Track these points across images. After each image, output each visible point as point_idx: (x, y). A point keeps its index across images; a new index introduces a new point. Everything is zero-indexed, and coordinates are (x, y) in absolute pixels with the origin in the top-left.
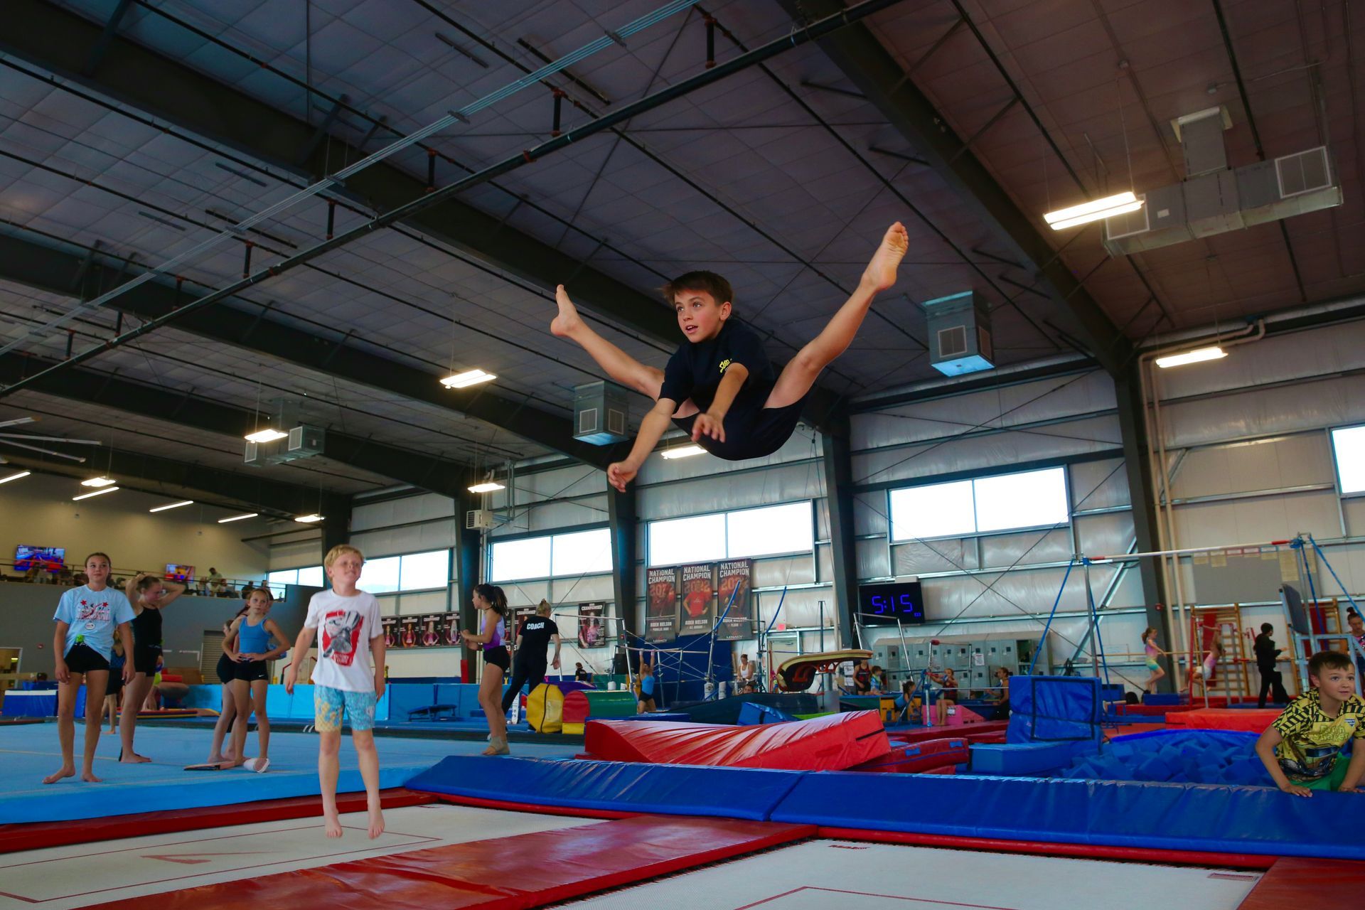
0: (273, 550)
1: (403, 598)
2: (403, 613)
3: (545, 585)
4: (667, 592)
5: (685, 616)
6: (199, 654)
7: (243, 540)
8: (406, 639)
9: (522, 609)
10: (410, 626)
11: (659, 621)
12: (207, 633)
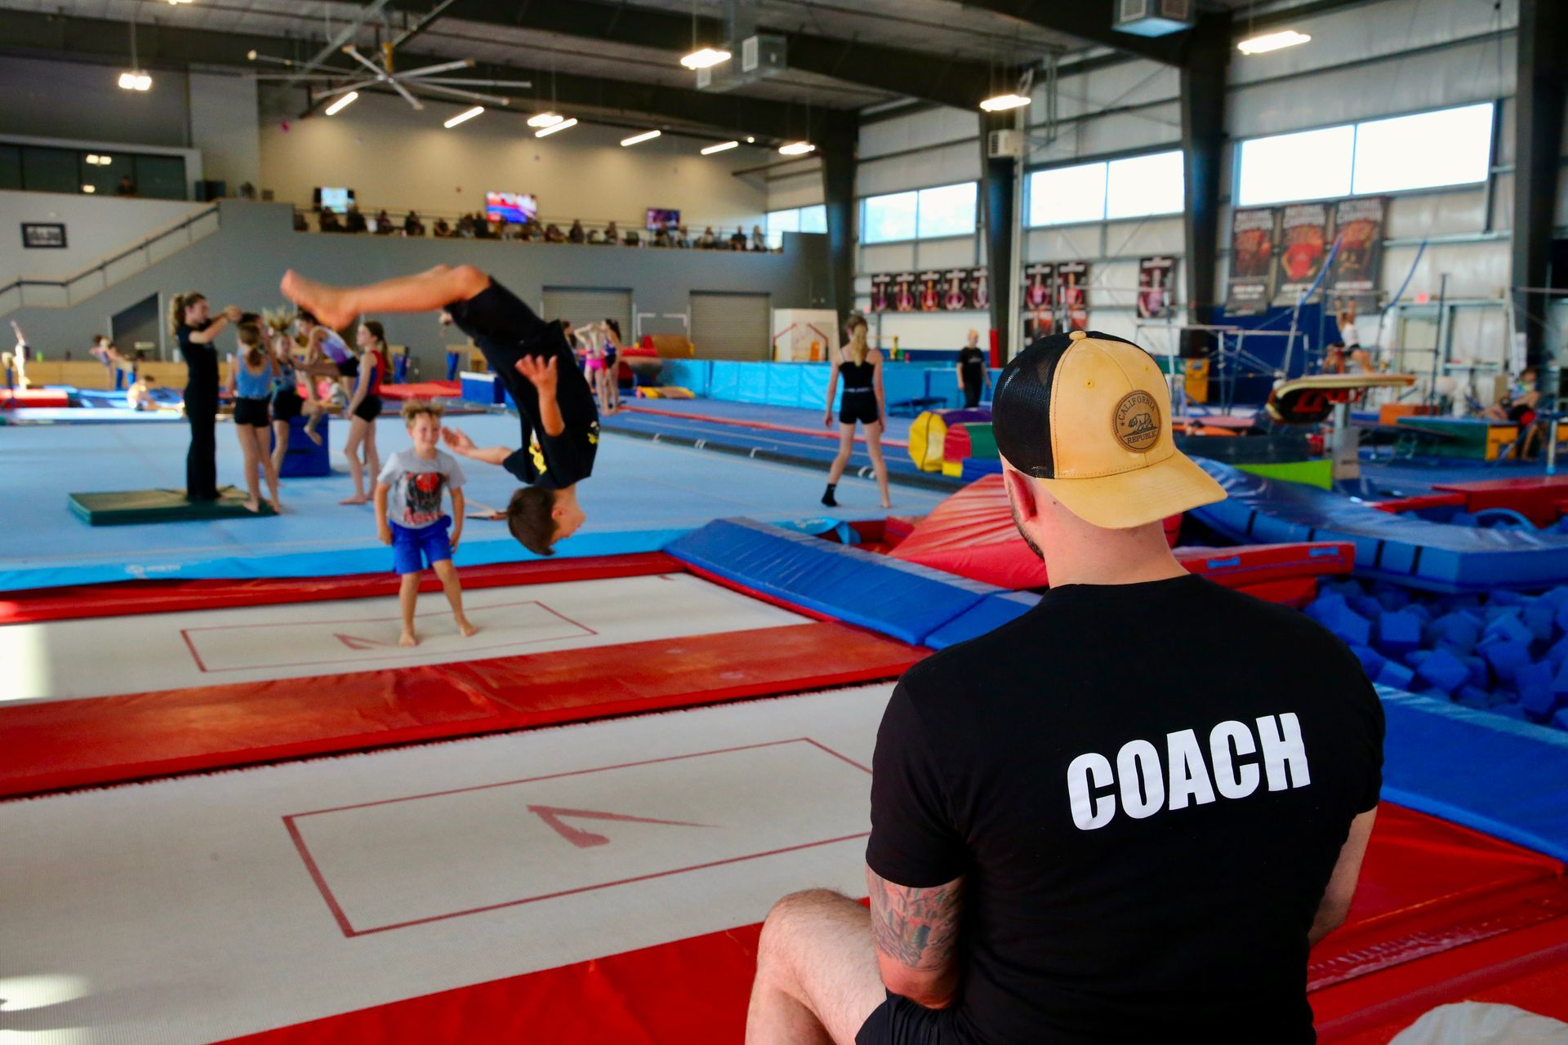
0: (772, 185)
1: (922, 248)
2: (922, 267)
3: (1096, 234)
4: (1260, 244)
5: (1283, 278)
6: (686, 318)
7: (736, 174)
8: (925, 300)
9: (1066, 264)
10: (930, 284)
11: (1246, 284)
12: (693, 293)
